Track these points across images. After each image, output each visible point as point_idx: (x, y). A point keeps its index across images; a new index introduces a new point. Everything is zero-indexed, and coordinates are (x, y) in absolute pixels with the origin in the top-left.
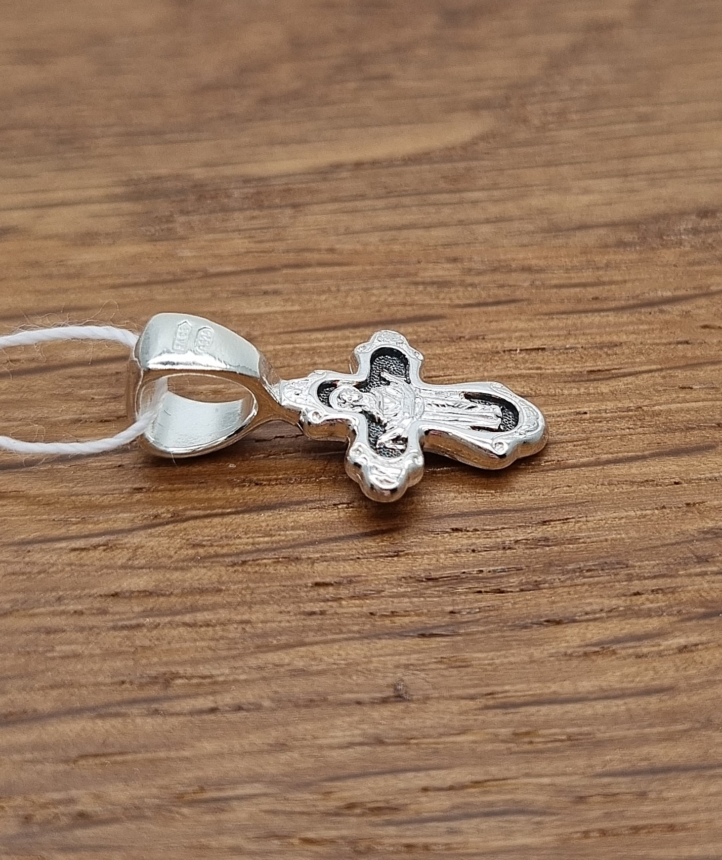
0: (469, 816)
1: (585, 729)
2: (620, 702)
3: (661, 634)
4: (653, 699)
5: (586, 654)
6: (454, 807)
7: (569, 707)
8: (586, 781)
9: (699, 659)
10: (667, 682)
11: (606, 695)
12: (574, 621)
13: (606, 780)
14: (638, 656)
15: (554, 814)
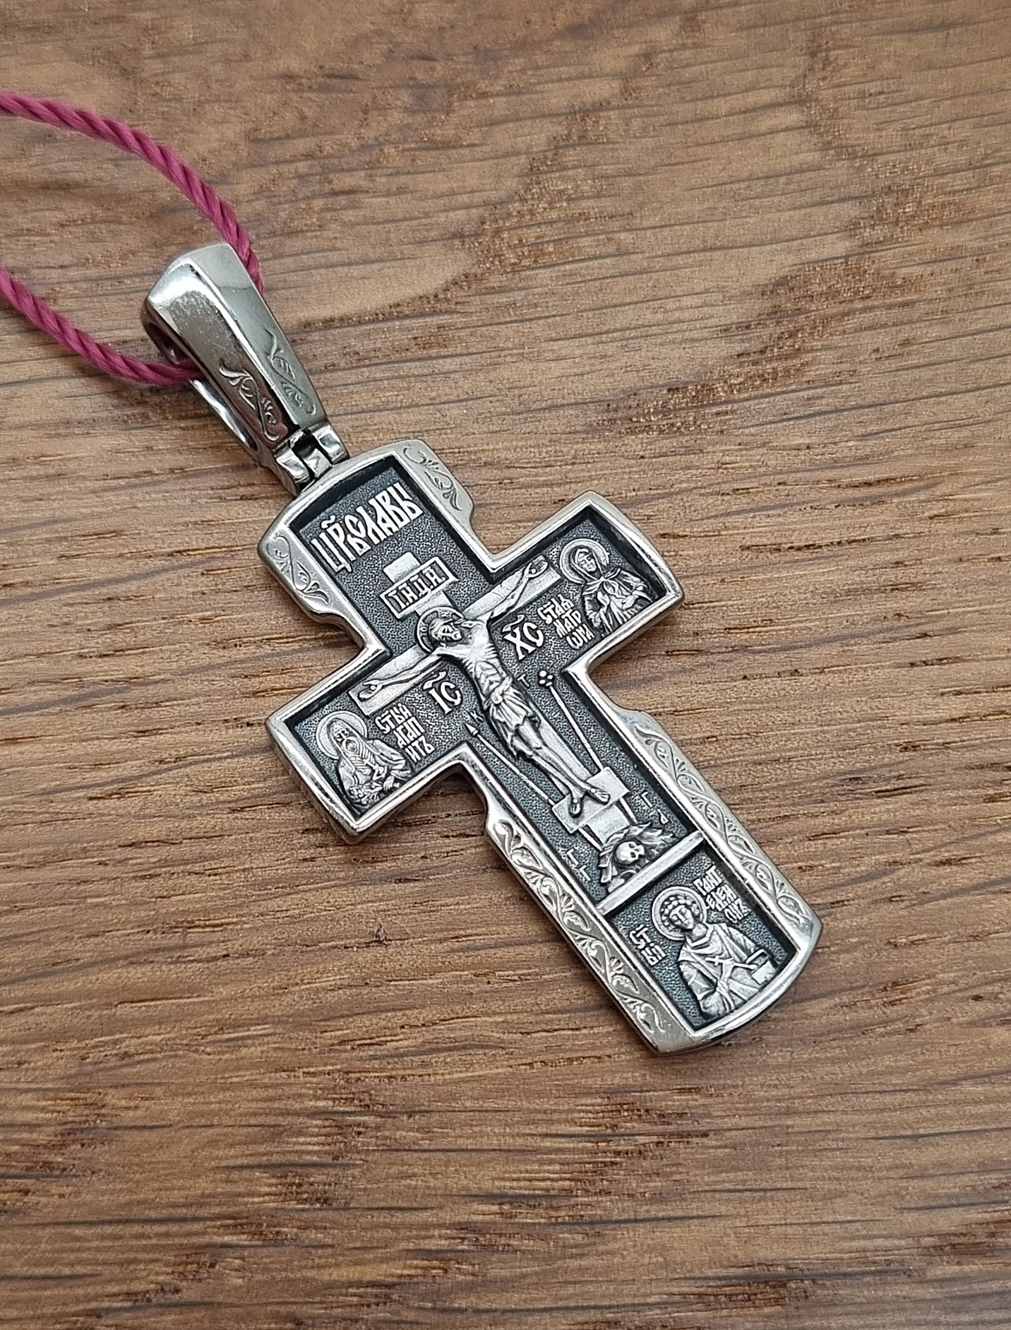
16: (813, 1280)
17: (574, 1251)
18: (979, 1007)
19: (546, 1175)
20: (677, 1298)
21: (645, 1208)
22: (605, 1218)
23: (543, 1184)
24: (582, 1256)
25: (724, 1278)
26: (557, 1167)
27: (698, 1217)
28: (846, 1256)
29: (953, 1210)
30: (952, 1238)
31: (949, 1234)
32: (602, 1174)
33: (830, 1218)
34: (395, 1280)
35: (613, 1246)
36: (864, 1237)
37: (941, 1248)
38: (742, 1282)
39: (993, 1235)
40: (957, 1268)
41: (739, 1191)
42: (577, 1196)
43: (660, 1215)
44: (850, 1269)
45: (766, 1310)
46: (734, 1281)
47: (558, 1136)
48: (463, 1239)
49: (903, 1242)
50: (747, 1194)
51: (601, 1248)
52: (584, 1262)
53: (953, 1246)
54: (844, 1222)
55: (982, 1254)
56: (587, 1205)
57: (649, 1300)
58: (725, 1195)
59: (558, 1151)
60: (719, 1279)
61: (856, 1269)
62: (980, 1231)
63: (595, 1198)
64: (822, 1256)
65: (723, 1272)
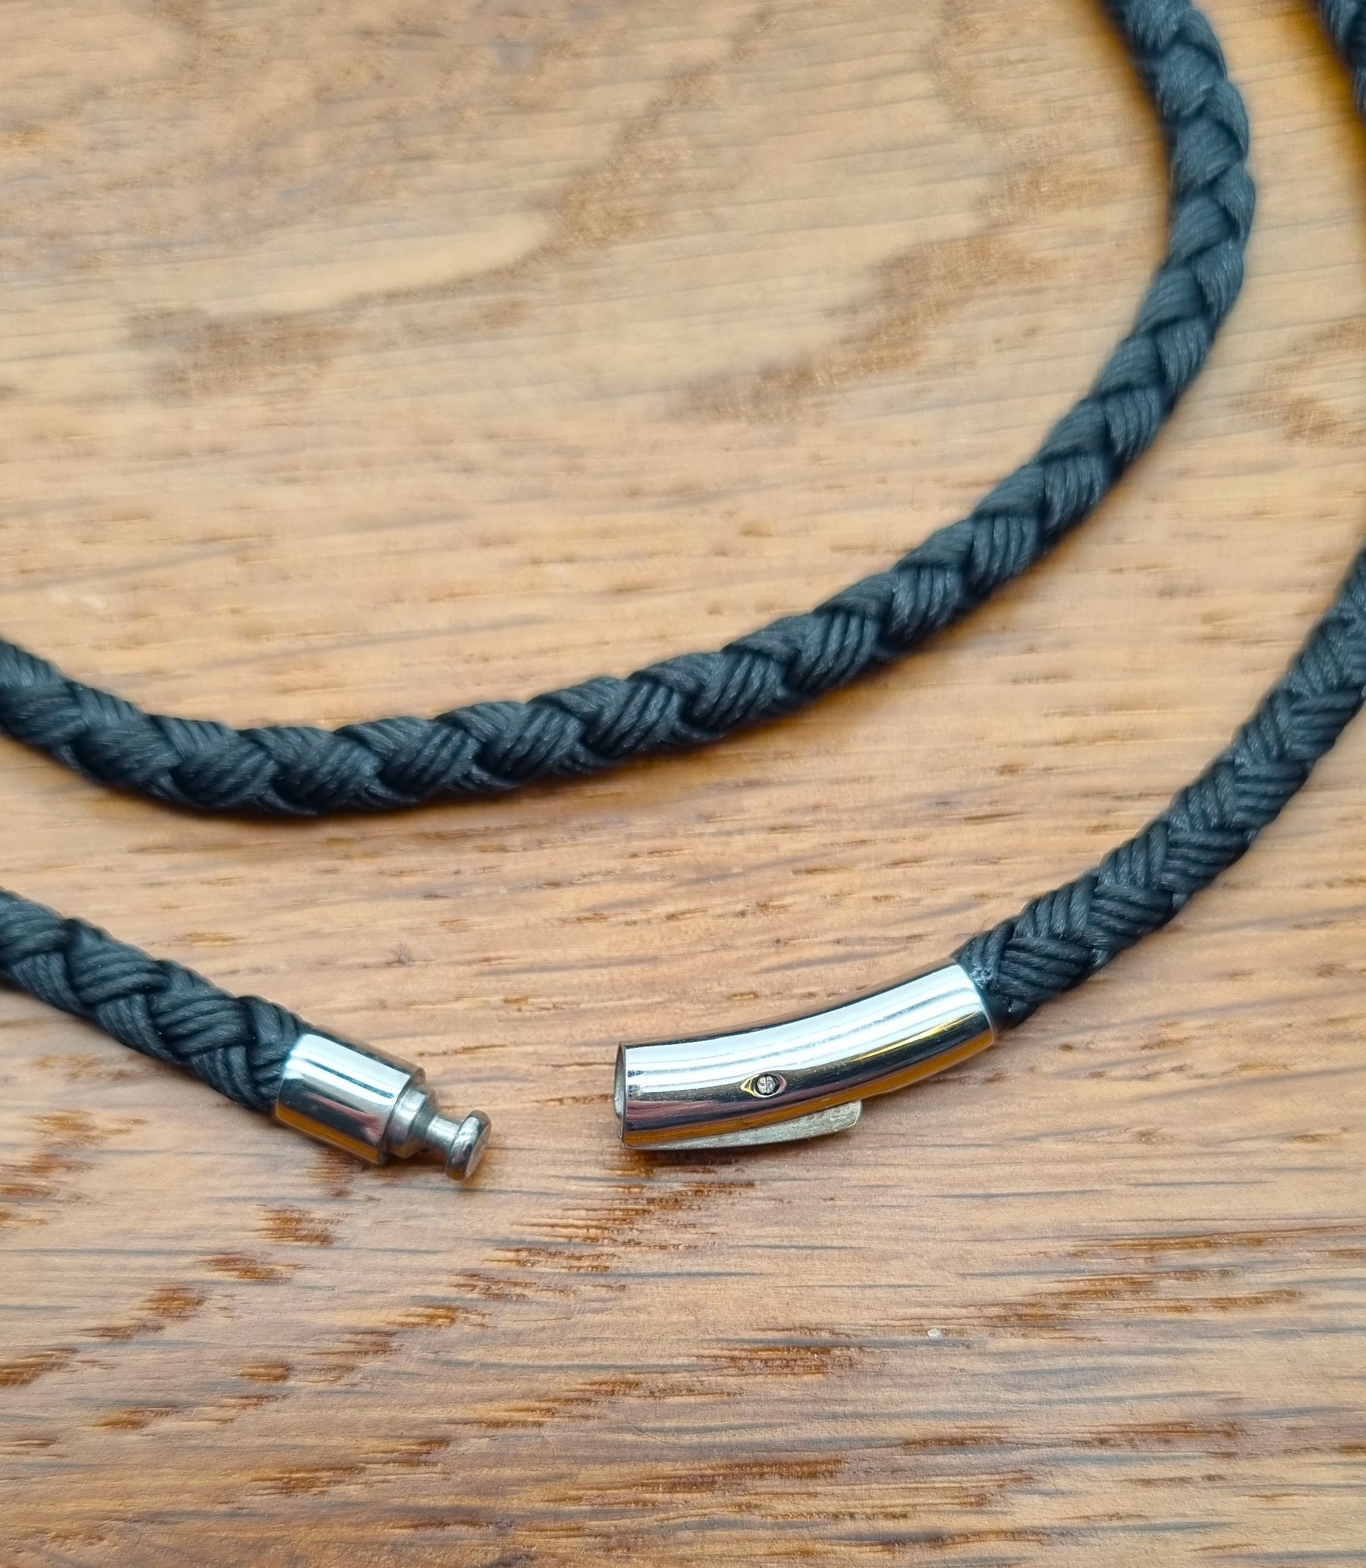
0: (459, 1081)
1: (570, 998)
2: (604, 971)
3: (652, 900)
4: (637, 969)
5: (579, 920)
6: (445, 1072)
7: (557, 975)
8: (564, 1050)
9: (684, 928)
10: (651, 952)
11: (593, 964)
12: (572, 884)
13: (584, 1049)
14: (628, 924)
15: (532, 1081)
16: (860, 1348)
17: (596, 1305)
18: (1068, 1058)
19: (571, 1221)
20: (706, 1361)
21: (679, 1261)
22: (633, 1271)
23: (565, 1231)
24: (602, 1311)
25: (761, 1341)
26: (583, 1213)
27: (735, 1274)
28: (898, 1323)
29: (1022, 1278)
30: (1020, 1308)
31: (1015, 1304)
32: (632, 1222)
33: (884, 1281)
34: (395, 1328)
35: (639, 1302)
36: (921, 1305)
37: (1005, 1318)
38: (780, 1346)
39: (1065, 1306)
40: (1021, 1341)
41: (785, 1247)
42: (602, 1245)
43: (695, 1270)
44: (902, 1338)
45: (807, 1378)
46: (772, 1345)
47: (585, 1179)
48: (474, 1287)
49: (964, 1311)
50: (793, 1250)
51: (627, 1303)
52: (605, 1318)
53: (1020, 1316)
54: (899, 1286)
55: (1053, 1328)
56: (613, 1255)
57: (676, 1362)
58: (767, 1252)
59: (584, 1196)
60: (755, 1341)
61: (910, 1338)
62: (1050, 1301)
63: (623, 1248)
64: (873, 1323)
65: (760, 1335)
